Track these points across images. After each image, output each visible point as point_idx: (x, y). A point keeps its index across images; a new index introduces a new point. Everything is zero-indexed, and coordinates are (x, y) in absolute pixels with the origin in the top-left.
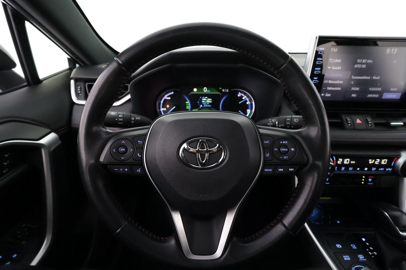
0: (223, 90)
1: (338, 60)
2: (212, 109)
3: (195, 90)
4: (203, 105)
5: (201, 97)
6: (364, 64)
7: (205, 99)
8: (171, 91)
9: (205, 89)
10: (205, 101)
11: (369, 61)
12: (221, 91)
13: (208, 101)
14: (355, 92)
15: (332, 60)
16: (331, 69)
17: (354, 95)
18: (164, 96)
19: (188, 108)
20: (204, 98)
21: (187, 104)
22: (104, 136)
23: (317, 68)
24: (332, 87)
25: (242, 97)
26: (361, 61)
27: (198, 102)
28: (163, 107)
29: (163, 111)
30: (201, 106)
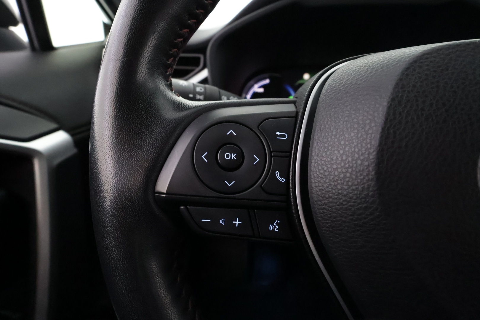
22: (170, 115)
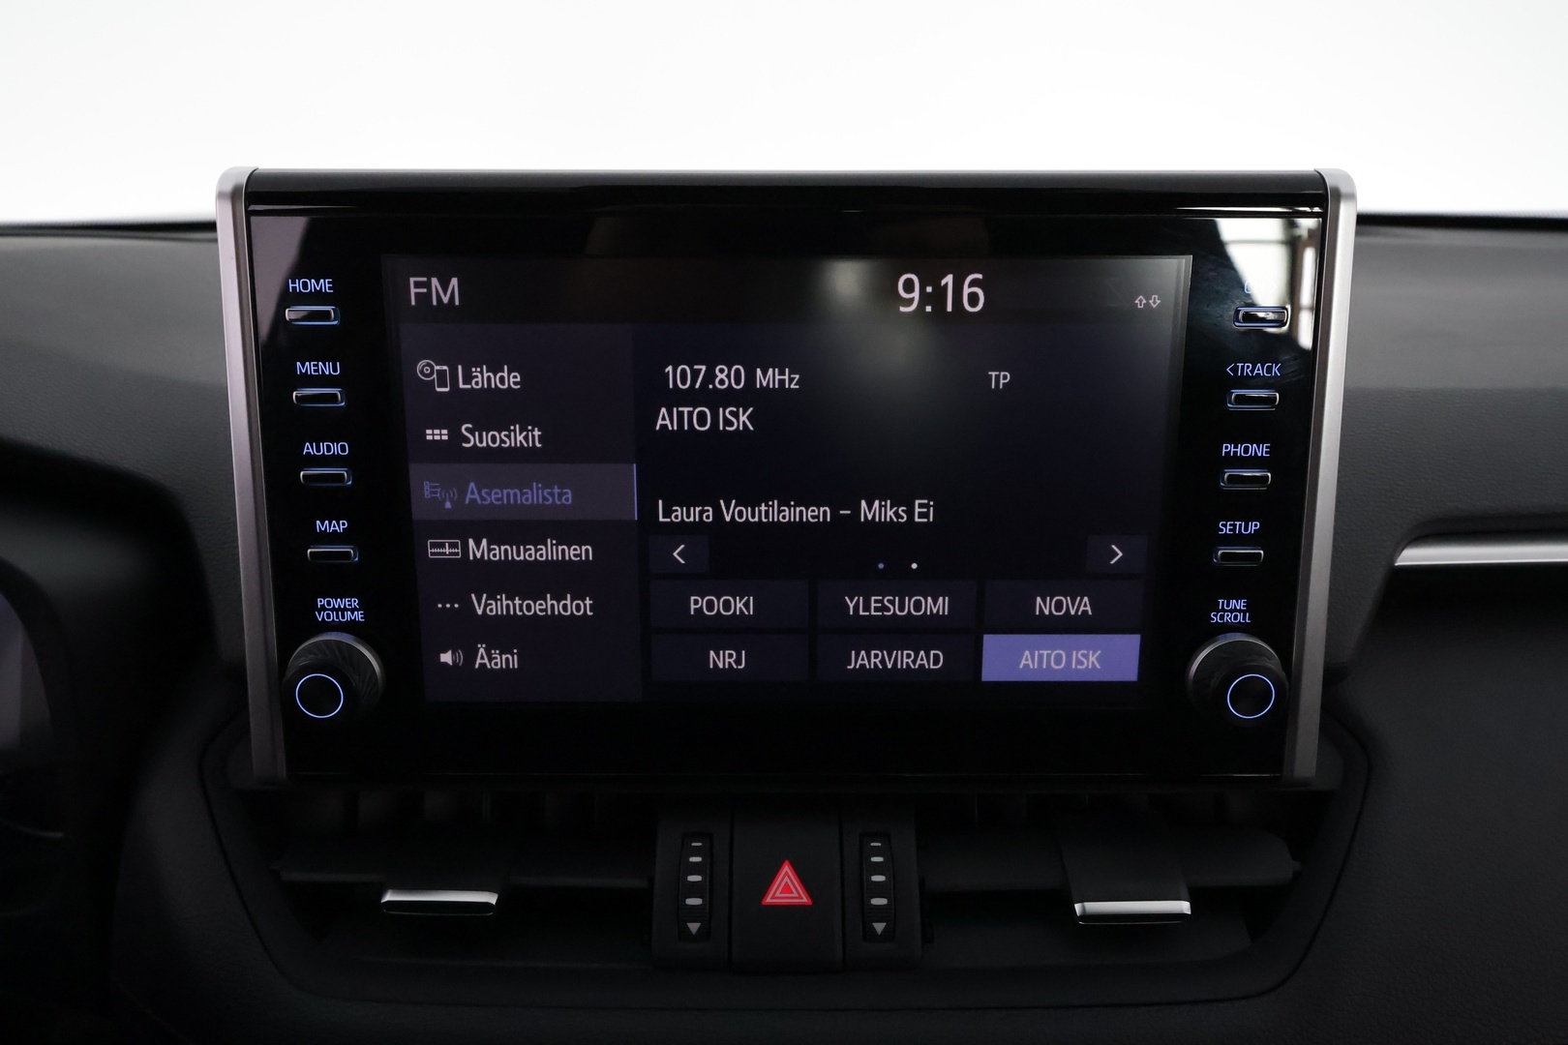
1: (495, 369)
6: (729, 397)
11: (768, 378)
14: (726, 632)
15: (441, 373)
16: (453, 450)
17: (723, 659)
23: (317, 440)
24: (511, 598)
26: (695, 374)
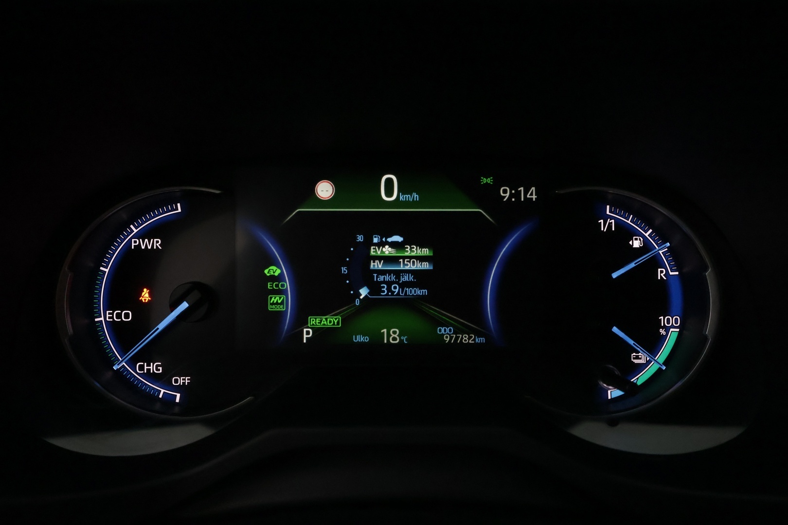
0: (505, 193)
2: (434, 311)
3: (325, 190)
4: (375, 288)
5: (360, 238)
7: (387, 250)
8: (171, 201)
9: (389, 182)
10: (388, 260)
12: (488, 197)
13: (411, 258)
18: (124, 227)
19: (281, 308)
20: (381, 244)
21: (273, 278)
25: (625, 233)
27: (344, 270)
28: (111, 305)
29: (112, 325)
30: (364, 292)
